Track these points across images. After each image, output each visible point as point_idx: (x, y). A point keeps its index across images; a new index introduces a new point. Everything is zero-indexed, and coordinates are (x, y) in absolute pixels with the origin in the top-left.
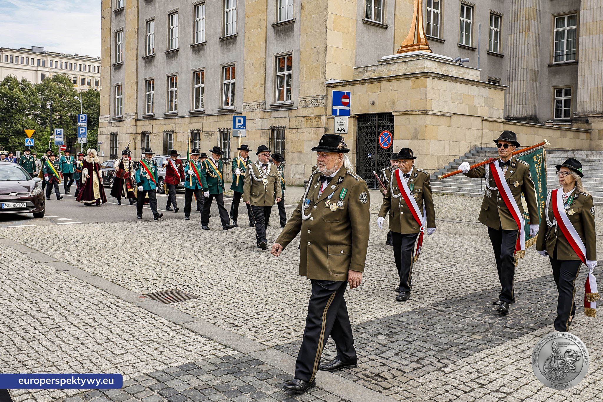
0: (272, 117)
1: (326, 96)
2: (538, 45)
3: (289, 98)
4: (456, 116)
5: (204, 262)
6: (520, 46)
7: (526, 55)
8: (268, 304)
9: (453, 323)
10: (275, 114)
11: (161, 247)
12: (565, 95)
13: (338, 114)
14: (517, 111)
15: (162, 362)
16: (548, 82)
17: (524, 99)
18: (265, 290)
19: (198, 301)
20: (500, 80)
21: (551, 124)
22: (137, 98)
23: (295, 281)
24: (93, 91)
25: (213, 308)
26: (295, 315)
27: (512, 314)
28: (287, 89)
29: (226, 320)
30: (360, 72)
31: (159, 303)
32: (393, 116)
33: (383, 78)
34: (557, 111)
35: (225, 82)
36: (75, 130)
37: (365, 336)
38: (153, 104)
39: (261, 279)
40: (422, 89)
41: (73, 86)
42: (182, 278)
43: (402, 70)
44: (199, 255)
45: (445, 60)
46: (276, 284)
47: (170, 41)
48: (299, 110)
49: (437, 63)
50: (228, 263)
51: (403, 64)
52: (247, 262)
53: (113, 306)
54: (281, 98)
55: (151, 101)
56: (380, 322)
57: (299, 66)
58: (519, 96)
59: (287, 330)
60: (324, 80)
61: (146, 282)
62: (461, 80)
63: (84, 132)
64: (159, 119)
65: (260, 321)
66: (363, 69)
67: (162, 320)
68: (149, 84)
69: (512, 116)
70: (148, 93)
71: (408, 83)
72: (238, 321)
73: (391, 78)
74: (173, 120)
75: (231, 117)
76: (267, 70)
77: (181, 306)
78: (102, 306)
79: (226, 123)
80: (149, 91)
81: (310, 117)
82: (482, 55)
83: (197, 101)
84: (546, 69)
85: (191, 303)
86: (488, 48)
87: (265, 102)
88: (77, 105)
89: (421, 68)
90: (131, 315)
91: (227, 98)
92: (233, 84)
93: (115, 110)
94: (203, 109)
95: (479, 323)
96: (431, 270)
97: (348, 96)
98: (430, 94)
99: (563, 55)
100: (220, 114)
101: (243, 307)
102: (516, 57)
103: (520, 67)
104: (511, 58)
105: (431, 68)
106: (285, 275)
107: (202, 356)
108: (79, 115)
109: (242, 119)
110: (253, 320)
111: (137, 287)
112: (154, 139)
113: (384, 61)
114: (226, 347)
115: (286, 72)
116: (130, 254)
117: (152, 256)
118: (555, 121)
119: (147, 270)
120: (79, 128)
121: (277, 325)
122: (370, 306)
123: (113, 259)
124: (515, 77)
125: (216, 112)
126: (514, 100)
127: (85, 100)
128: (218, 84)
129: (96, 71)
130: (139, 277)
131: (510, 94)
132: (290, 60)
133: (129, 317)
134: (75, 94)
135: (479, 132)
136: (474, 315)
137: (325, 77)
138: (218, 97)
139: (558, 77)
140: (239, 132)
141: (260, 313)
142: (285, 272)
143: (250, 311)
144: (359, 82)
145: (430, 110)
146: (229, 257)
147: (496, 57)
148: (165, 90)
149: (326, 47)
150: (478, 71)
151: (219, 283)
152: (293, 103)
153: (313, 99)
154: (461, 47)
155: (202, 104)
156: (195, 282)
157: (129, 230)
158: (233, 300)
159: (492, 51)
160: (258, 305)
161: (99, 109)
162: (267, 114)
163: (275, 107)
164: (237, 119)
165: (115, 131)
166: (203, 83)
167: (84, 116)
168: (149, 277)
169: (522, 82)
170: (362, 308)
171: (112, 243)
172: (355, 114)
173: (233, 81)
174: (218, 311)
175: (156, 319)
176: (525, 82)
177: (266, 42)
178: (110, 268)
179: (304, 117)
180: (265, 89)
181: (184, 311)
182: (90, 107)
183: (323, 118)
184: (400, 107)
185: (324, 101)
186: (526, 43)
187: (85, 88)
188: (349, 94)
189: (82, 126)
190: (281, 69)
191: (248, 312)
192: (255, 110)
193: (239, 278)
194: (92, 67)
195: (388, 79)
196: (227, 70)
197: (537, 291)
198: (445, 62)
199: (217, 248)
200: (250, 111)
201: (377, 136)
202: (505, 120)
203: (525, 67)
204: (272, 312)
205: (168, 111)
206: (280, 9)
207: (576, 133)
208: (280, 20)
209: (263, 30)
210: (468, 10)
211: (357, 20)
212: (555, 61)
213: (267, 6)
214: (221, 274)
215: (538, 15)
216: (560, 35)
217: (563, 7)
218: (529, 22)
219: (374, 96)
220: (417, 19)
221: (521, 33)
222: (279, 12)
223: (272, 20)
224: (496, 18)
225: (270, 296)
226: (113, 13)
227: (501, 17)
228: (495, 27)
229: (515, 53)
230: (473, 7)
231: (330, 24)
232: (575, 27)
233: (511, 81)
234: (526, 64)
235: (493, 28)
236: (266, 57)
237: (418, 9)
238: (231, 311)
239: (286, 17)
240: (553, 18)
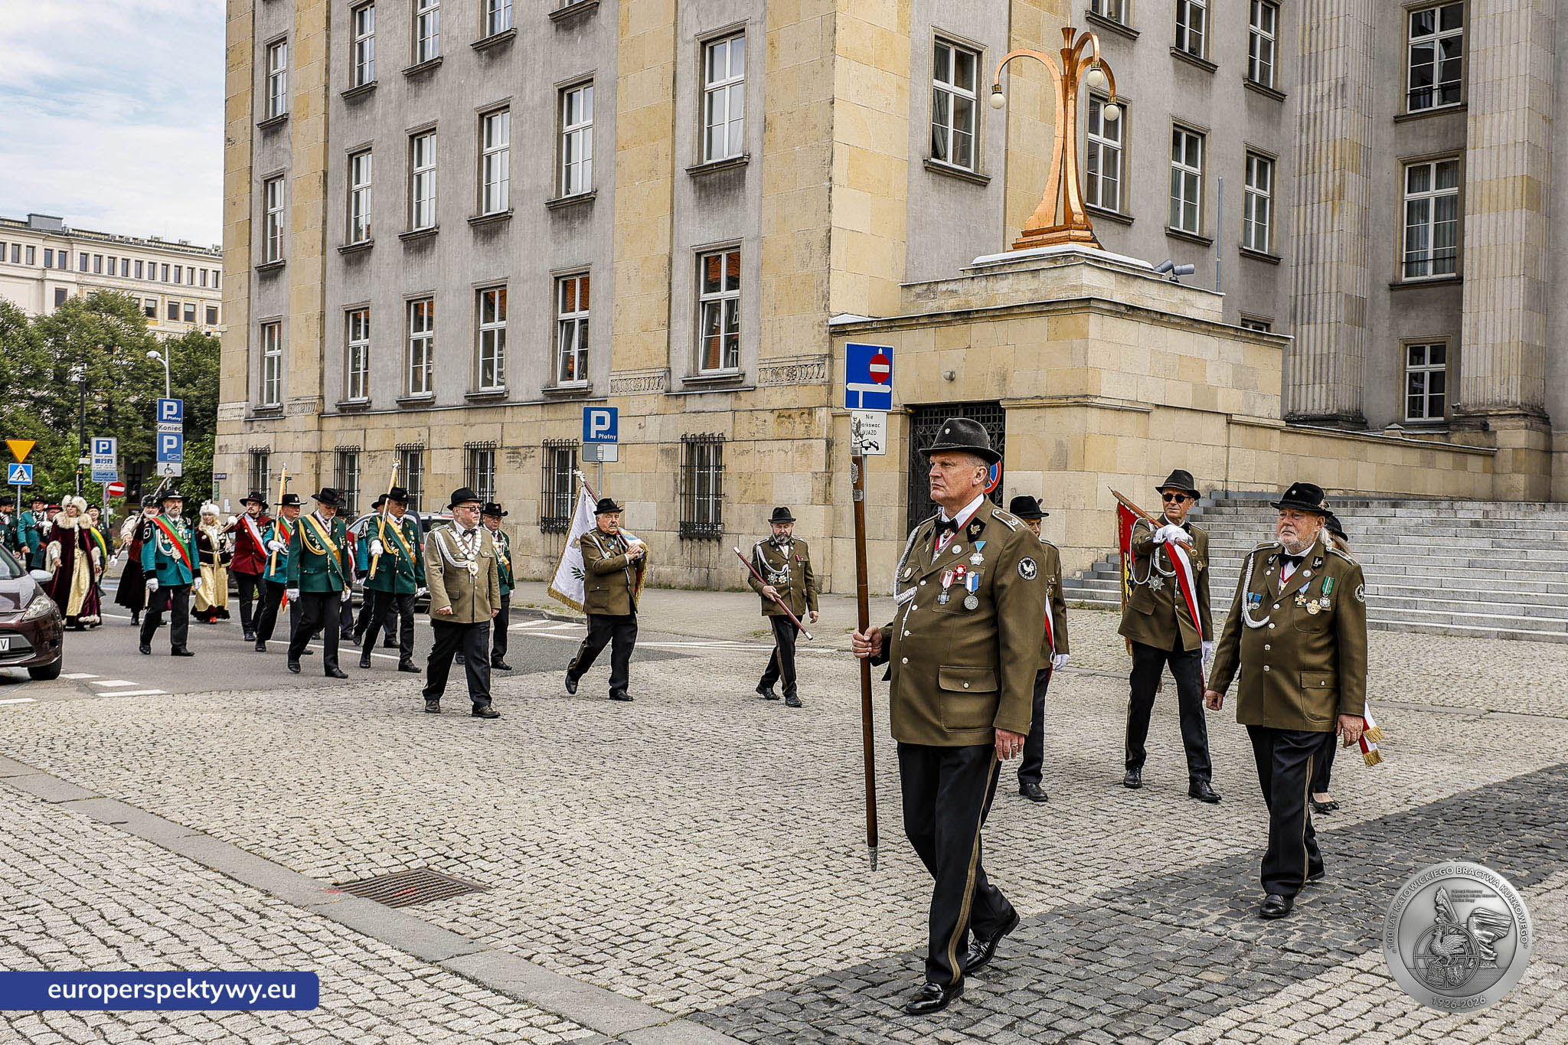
0: (688, 410)
1: (831, 356)
2: (1364, 233)
3: (733, 360)
4: (1161, 412)
5: (502, 793)
6: (1322, 235)
7: (1334, 260)
8: (673, 902)
9: (1153, 941)
10: (694, 403)
11: (386, 754)
12: (1432, 362)
13: (861, 405)
14: (1314, 401)
16: (1391, 328)
17: (1332, 370)
18: (666, 866)
19: (485, 898)
20: (1272, 320)
21: (1397, 435)
22: (322, 358)
23: (747, 841)
24: (200, 336)
25: (525, 918)
26: (747, 930)
27: (1300, 917)
28: (727, 338)
29: (562, 947)
30: (918, 296)
31: (380, 907)
32: (1003, 411)
33: (977, 311)
34: (1412, 400)
35: (563, 316)
36: (151, 441)
38: (366, 374)
39: (655, 837)
40: (1077, 342)
41: (145, 322)
42: (442, 837)
43: (1023, 292)
44: (491, 776)
45: (1134, 267)
46: (697, 849)
47: (414, 207)
48: (759, 393)
49: (1112, 276)
50: (567, 797)
51: (1029, 276)
52: (618, 793)
53: (251, 918)
54: (711, 361)
55: (362, 366)
57: (758, 277)
58: (1318, 362)
59: (724, 971)
60: (825, 315)
61: (345, 849)
62: (1173, 320)
63: (174, 446)
64: (384, 413)
65: (651, 948)
66: (925, 287)
67: (385, 951)
68: (357, 320)
69: (1302, 412)
70: (353, 343)
71: (1039, 325)
72: (592, 950)
73: (997, 313)
74: (423, 417)
75: (577, 410)
76: (674, 286)
77: (441, 911)
78: (220, 917)
79: (566, 426)
80: (354, 339)
81: (789, 412)
82: (1226, 257)
83: (488, 365)
84: (1384, 296)
85: (467, 903)
86: (1241, 240)
87: (669, 371)
88: (156, 374)
89: (1074, 287)
90: (301, 941)
91: (568, 359)
92: (584, 322)
93: (262, 389)
94: (503, 387)
95: (1218, 940)
96: (1099, 806)
97: (886, 357)
98: (1097, 355)
99: (1426, 261)
100: (549, 400)
101: (607, 913)
102: (1311, 263)
103: (1320, 290)
104: (1297, 265)
105: (1099, 288)
106: (719, 824)
107: (495, 1044)
108: (161, 402)
109: (607, 415)
110: (633, 946)
111: (319, 864)
112: (370, 466)
113: (979, 269)
114: (561, 1018)
115: (724, 294)
116: (301, 774)
117: (362, 781)
118: (1408, 426)
119: (348, 817)
120: (162, 435)
121: (698, 957)
123: (253, 789)
124: (1309, 313)
125: (539, 396)
126: (1308, 371)
127: (178, 361)
128: (544, 323)
129: (210, 283)
130: (326, 837)
131: (1298, 357)
132: (734, 261)
133: (295, 945)
134: (149, 345)
135: (1221, 453)
136: (1205, 920)
137: (827, 306)
138: (545, 356)
139: (1413, 314)
140: (599, 448)
141: (653, 928)
142: (721, 817)
143: (626, 921)
144: (914, 322)
145: (1096, 397)
146: (571, 781)
147: (1260, 264)
148: (399, 337)
149: (830, 231)
150: (1217, 298)
151: (542, 850)
152: (744, 375)
153: (794, 364)
154: (1174, 235)
155: (500, 374)
156: (478, 849)
157: (299, 711)
158: (580, 892)
159: (1253, 248)
160: (648, 907)
161: (217, 385)
162: (673, 402)
163: (696, 385)
164: (594, 415)
165: (262, 446)
166: (502, 318)
167: (175, 405)
168: (353, 836)
169: (1326, 326)
170: (922, 909)
171: (251, 746)
172: (906, 406)
173: (584, 314)
174: (540, 923)
175: (370, 948)
176: (1333, 325)
177: (672, 213)
178: (245, 814)
179: (772, 411)
180: (669, 337)
181: (447, 926)
182: (191, 379)
183: (822, 414)
184: (1020, 386)
185: (825, 370)
186: (1336, 229)
187: (180, 329)
188: (888, 352)
189: (169, 431)
190: (713, 286)
191: (621, 924)
192: (642, 392)
193: (596, 836)
194: (198, 274)
195: (991, 313)
196: (568, 286)
197: (1362, 855)
198: (1133, 274)
199: (539, 756)
200: (630, 394)
202: (1284, 423)
203: (1334, 289)
204: (685, 925)
205: (407, 393)
206: (710, 130)
207: (1461, 456)
208: (709, 158)
209: (664, 183)
210: (1191, 143)
211: (909, 162)
212: (1407, 276)
213: (674, 120)
214: (549, 826)
215: (1365, 158)
216: (1417, 210)
217: (1425, 142)
218: (1342, 175)
219: (954, 359)
220: (1064, 161)
221: (1323, 204)
222: (705, 136)
223: (687, 157)
224: (1260, 163)
225: (679, 881)
226: (256, 129)
227: (1272, 161)
228: (1258, 187)
229: (1308, 255)
230: (1203, 136)
231: (839, 171)
232: (1454, 190)
233: (1299, 323)
234: (1334, 282)
235: (1254, 188)
236: (671, 253)
237: (1065, 137)
238: (574, 924)
239: (724, 149)
240: (1400, 168)
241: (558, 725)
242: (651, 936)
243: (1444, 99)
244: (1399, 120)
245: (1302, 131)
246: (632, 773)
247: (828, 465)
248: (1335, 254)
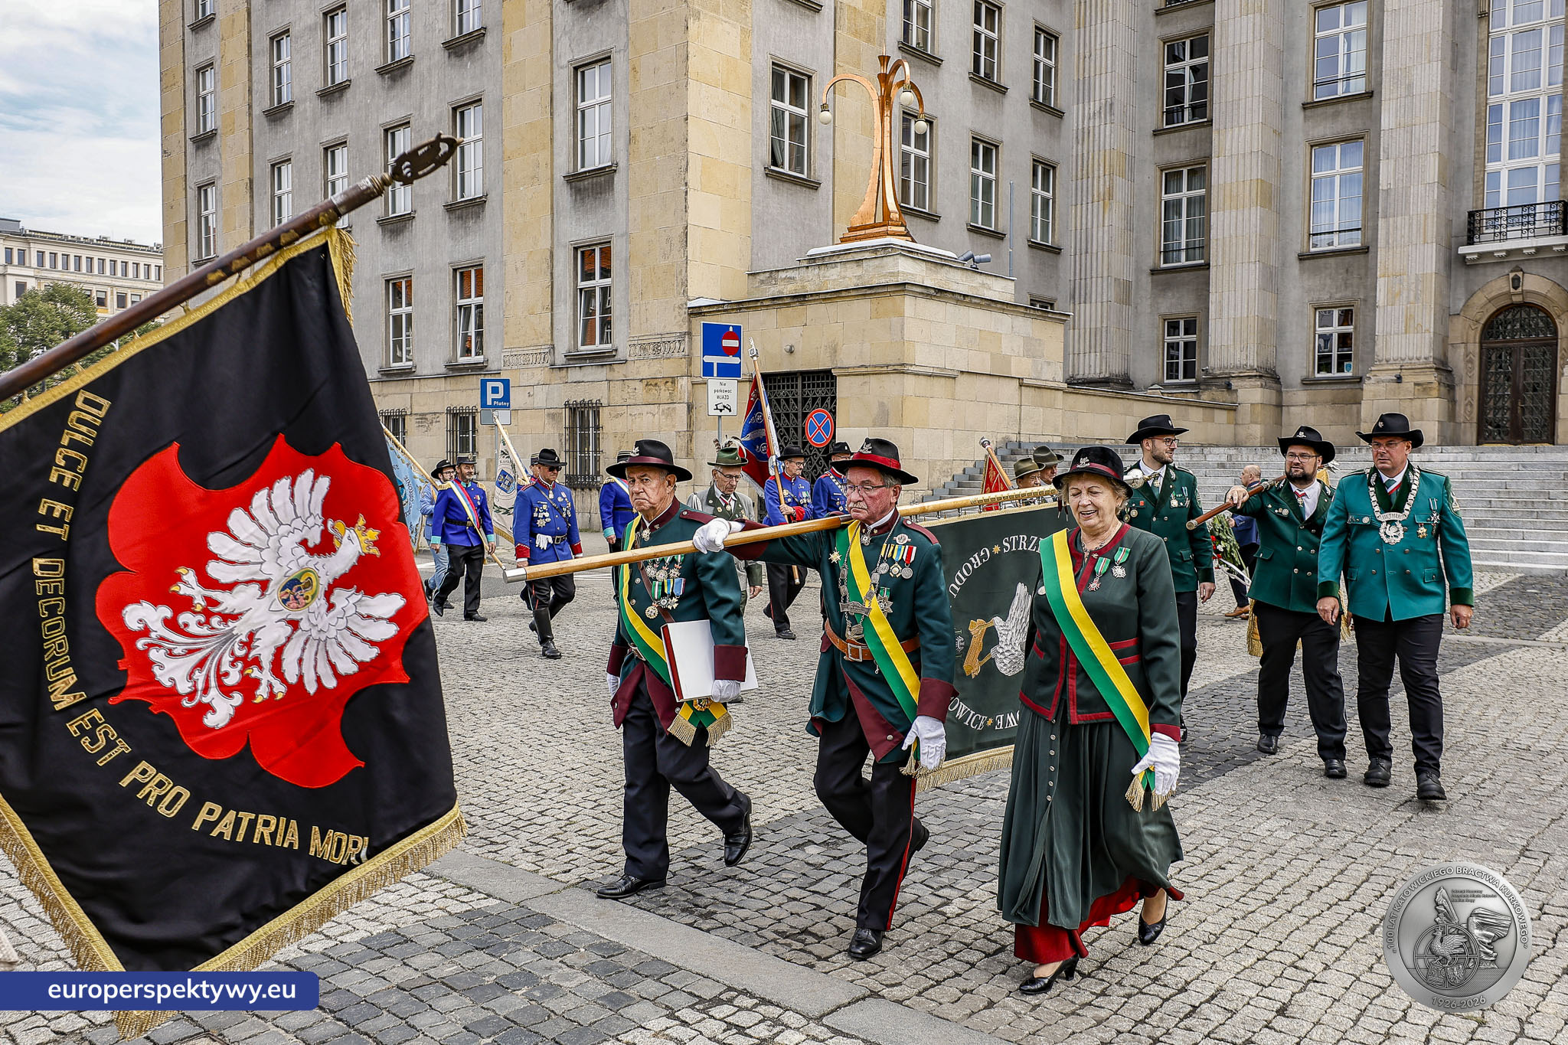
0: (570, 380)
1: (689, 333)
2: (1130, 227)
3: (606, 337)
4: (965, 377)
6: (1095, 229)
7: (1106, 249)
8: (564, 791)
9: (962, 811)
10: (575, 375)
12: (1186, 333)
13: (715, 374)
14: (1090, 366)
15: (321, 933)
16: (1152, 305)
17: (1104, 341)
20: (1056, 300)
21: (1158, 393)
28: (602, 320)
30: (762, 282)
32: (834, 378)
33: (811, 295)
34: (1170, 365)
35: (461, 302)
37: (779, 849)
40: (895, 319)
41: (96, 310)
43: (849, 278)
45: (941, 257)
46: (584, 747)
48: (630, 365)
49: (924, 265)
50: (473, 706)
51: (854, 265)
52: (517, 702)
54: (588, 339)
56: (810, 817)
57: (626, 267)
58: (1093, 334)
59: (608, 847)
60: (684, 299)
62: (974, 300)
66: (767, 275)
69: (1080, 376)
71: (864, 306)
72: (496, 833)
73: (826, 296)
75: (475, 382)
76: (555, 275)
79: (466, 395)
81: (656, 381)
82: (1017, 247)
83: (398, 344)
84: (1146, 280)
86: (1029, 233)
87: (553, 348)
89: (892, 274)
91: (466, 339)
92: (479, 307)
94: (411, 363)
97: (736, 334)
98: (912, 330)
99: (1180, 250)
100: (450, 374)
101: (508, 802)
102: (1086, 253)
103: (1094, 275)
104: (1075, 254)
105: (913, 275)
107: (415, 913)
109: (500, 385)
110: (531, 829)
113: (812, 259)
114: (471, 890)
115: (598, 282)
118: (1165, 386)
121: (586, 835)
122: (788, 785)
124: (1086, 294)
125: (443, 370)
126: (1085, 342)
128: (444, 308)
129: (153, 277)
131: (1077, 331)
132: (606, 254)
135: (1015, 410)
137: (685, 292)
138: (446, 336)
139: (1170, 294)
140: (494, 413)
141: (547, 813)
143: (524, 808)
144: (758, 304)
145: (911, 365)
146: (476, 693)
147: (1045, 253)
149: (686, 228)
150: (1010, 282)
152: (616, 350)
153: (659, 340)
154: (974, 230)
155: (408, 352)
159: (1038, 240)
160: (543, 796)
162: (557, 373)
163: (576, 359)
164: (490, 385)
166: (409, 304)
169: (1099, 304)
172: (753, 374)
173: (480, 300)
176: (1105, 305)
177: (552, 214)
179: (641, 380)
180: (552, 319)
183: (684, 383)
184: (848, 357)
185: (685, 345)
186: (1106, 224)
188: (738, 329)
190: (588, 275)
191: (520, 810)
192: (530, 366)
193: (499, 738)
194: (142, 269)
195: (823, 297)
196: (465, 276)
198: (941, 263)
200: (520, 367)
201: (800, 420)
202: (1066, 385)
203: (1105, 275)
204: (575, 809)
206: (583, 142)
207: (1208, 410)
208: (583, 166)
209: (544, 188)
210: (987, 153)
211: (752, 169)
212: (1165, 262)
213: (552, 134)
214: (458, 732)
215: (1130, 163)
216: (1172, 208)
217: (1178, 151)
218: (1111, 179)
219: (793, 335)
220: (881, 169)
221: (1096, 204)
222: (579, 147)
223: (564, 165)
224: (1044, 169)
225: (569, 773)
226: (189, 142)
227: (1054, 168)
228: (1043, 189)
229: (1084, 245)
230: (997, 147)
231: (693, 177)
232: (1202, 192)
233: (1077, 302)
234: (1105, 268)
235: (1039, 190)
236: (552, 248)
237: (882, 148)
238: (481, 812)
239: (596, 159)
240: (1158, 173)
241: (465, 646)
242: (547, 819)
243: (1194, 116)
244: (1157, 133)
245: (1078, 143)
246: (529, 685)
247: (689, 425)
248: (1106, 245)
